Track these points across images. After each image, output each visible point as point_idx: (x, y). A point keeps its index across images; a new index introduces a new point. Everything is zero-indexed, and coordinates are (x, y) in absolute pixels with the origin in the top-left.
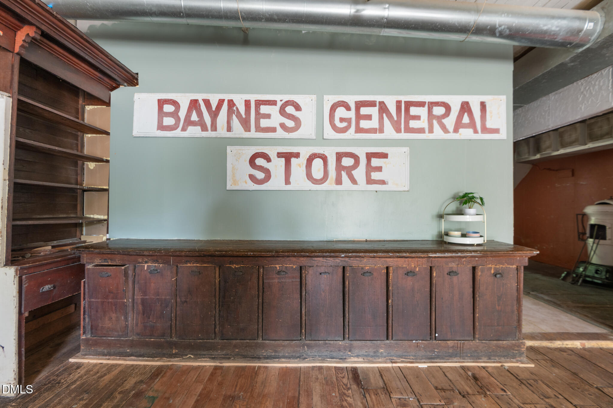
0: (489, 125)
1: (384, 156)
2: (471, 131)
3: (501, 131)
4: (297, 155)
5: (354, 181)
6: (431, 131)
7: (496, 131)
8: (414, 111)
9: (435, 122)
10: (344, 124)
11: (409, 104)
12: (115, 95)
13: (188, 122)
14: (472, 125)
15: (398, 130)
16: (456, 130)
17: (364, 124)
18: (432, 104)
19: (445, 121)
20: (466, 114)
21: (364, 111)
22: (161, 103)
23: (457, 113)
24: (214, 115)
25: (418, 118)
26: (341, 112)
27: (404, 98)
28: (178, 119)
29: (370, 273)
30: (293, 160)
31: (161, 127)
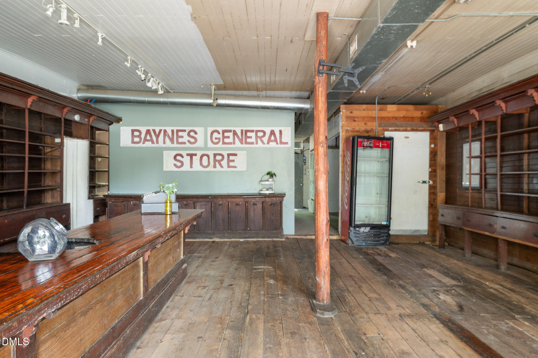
0: (283, 140)
1: (236, 155)
2: (275, 143)
3: (289, 143)
4: (196, 155)
5: (222, 166)
6: (257, 143)
7: (286, 143)
8: (249, 134)
9: (259, 139)
10: (217, 141)
11: (247, 131)
12: (111, 127)
13: (146, 140)
14: (276, 140)
15: (242, 143)
16: (268, 143)
17: (226, 140)
18: (257, 131)
19: (263, 139)
20: (273, 136)
21: (226, 134)
22: (133, 131)
23: (269, 135)
24: (157, 136)
25: (251, 137)
26: (215, 135)
27: (244, 129)
28: (141, 139)
29: (221, 204)
30: (194, 157)
31: (133, 142)
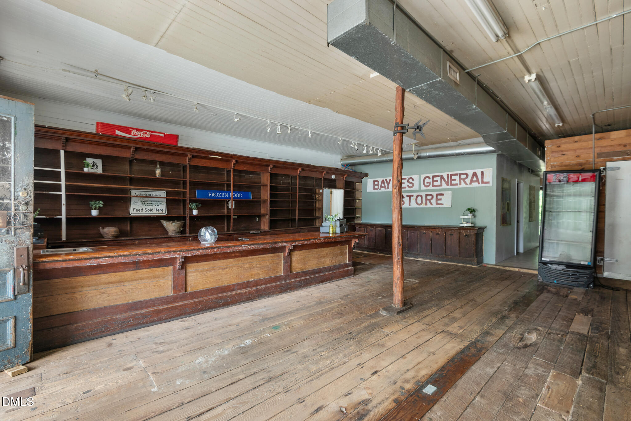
0: (485, 180)
1: (442, 195)
2: (477, 183)
3: (490, 182)
4: (413, 196)
5: (431, 204)
6: (460, 184)
7: (488, 183)
8: (453, 177)
9: (462, 181)
10: (428, 184)
11: (452, 175)
12: (363, 180)
13: (381, 187)
14: (477, 181)
15: (448, 185)
16: (470, 183)
17: (435, 184)
18: (461, 174)
19: (466, 180)
20: (475, 177)
21: (435, 179)
22: (374, 181)
23: (471, 177)
24: (388, 184)
25: (455, 180)
26: (427, 180)
27: (450, 173)
28: (378, 186)
29: (425, 233)
30: (411, 197)
31: (374, 189)
